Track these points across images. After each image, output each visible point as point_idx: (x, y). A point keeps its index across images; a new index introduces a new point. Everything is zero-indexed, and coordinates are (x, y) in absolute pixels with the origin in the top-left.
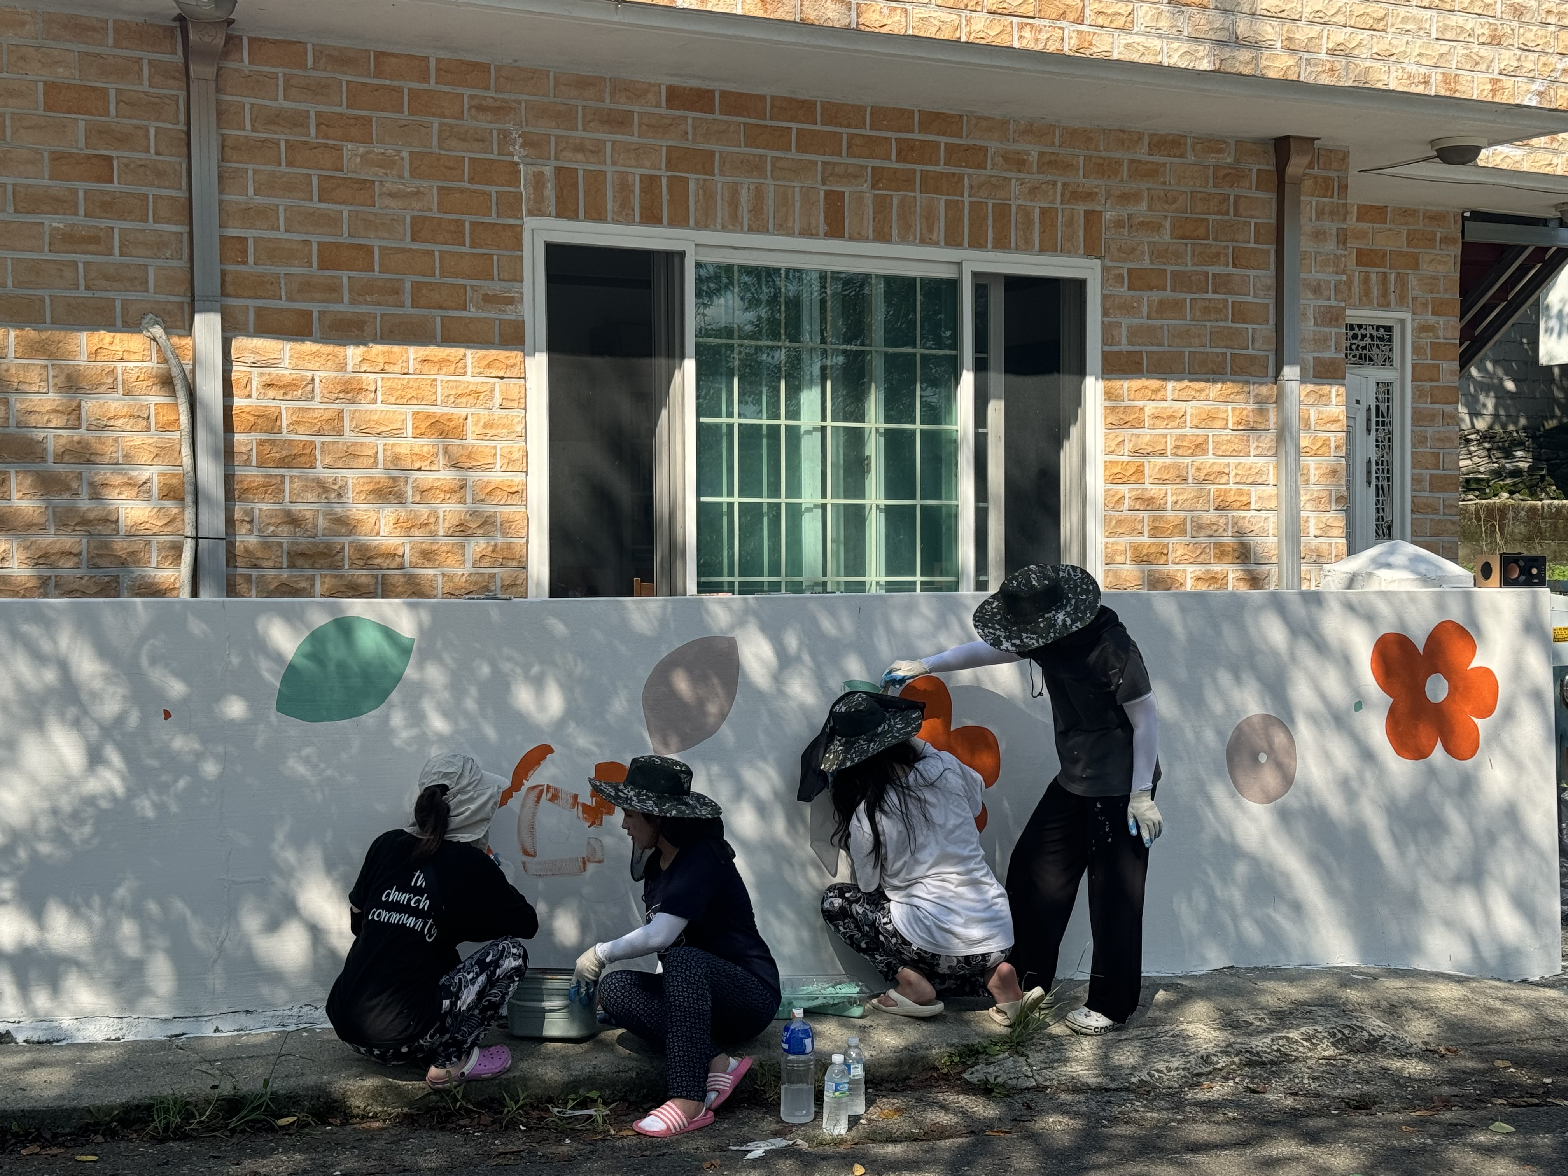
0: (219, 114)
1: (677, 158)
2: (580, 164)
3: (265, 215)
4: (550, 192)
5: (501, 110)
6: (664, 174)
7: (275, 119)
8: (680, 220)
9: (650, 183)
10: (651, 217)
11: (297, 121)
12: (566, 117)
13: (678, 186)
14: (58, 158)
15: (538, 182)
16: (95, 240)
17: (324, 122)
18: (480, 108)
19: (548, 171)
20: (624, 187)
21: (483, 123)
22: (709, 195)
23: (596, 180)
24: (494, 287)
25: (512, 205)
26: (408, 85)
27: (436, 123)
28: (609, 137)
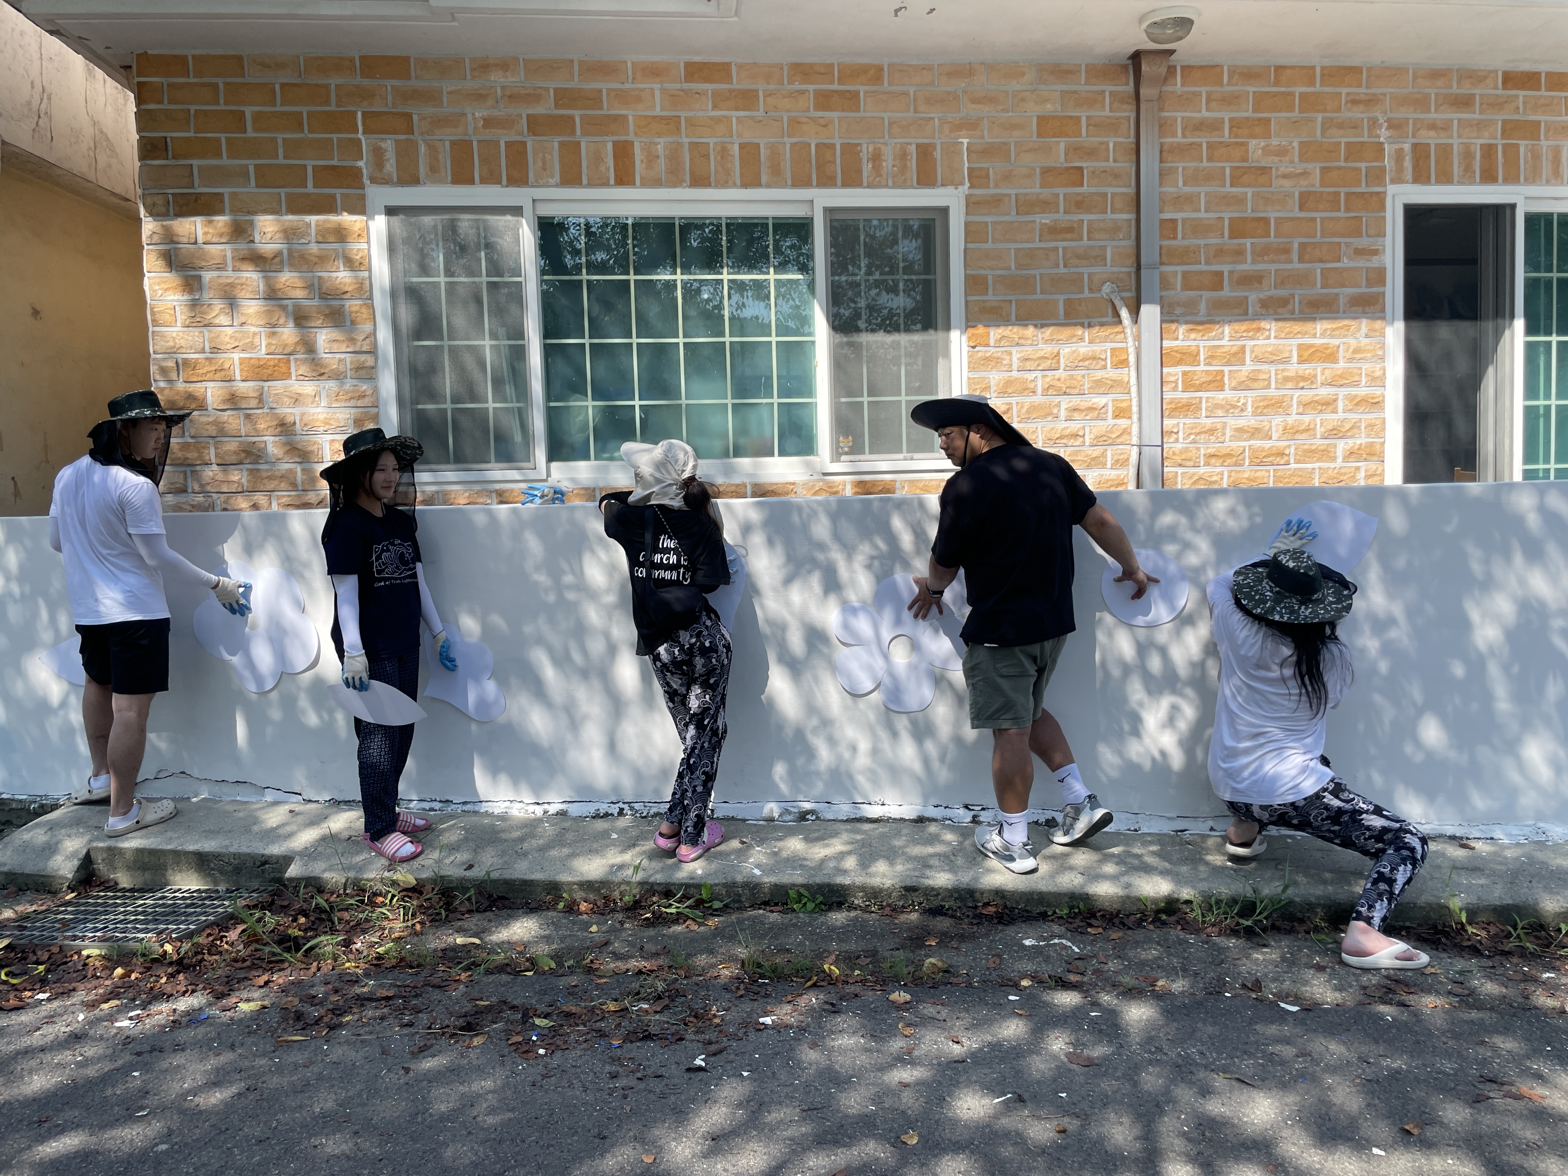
0: (1161, 126)
1: (1510, 129)
2: (1431, 138)
3: (1190, 200)
4: (1408, 163)
5: (1371, 101)
6: (1500, 142)
7: (1200, 126)
8: (1512, 178)
9: (1488, 151)
10: (1489, 177)
11: (1215, 126)
12: (1421, 103)
13: (1511, 152)
14: (1046, 171)
15: (1399, 156)
16: (1070, 230)
17: (1235, 124)
18: (1355, 102)
19: (1407, 147)
20: (1467, 155)
21: (1357, 113)
22: (1536, 156)
23: (1445, 151)
24: (1363, 242)
25: (1377, 175)
26: (1299, 90)
27: (1320, 117)
28: (1455, 116)
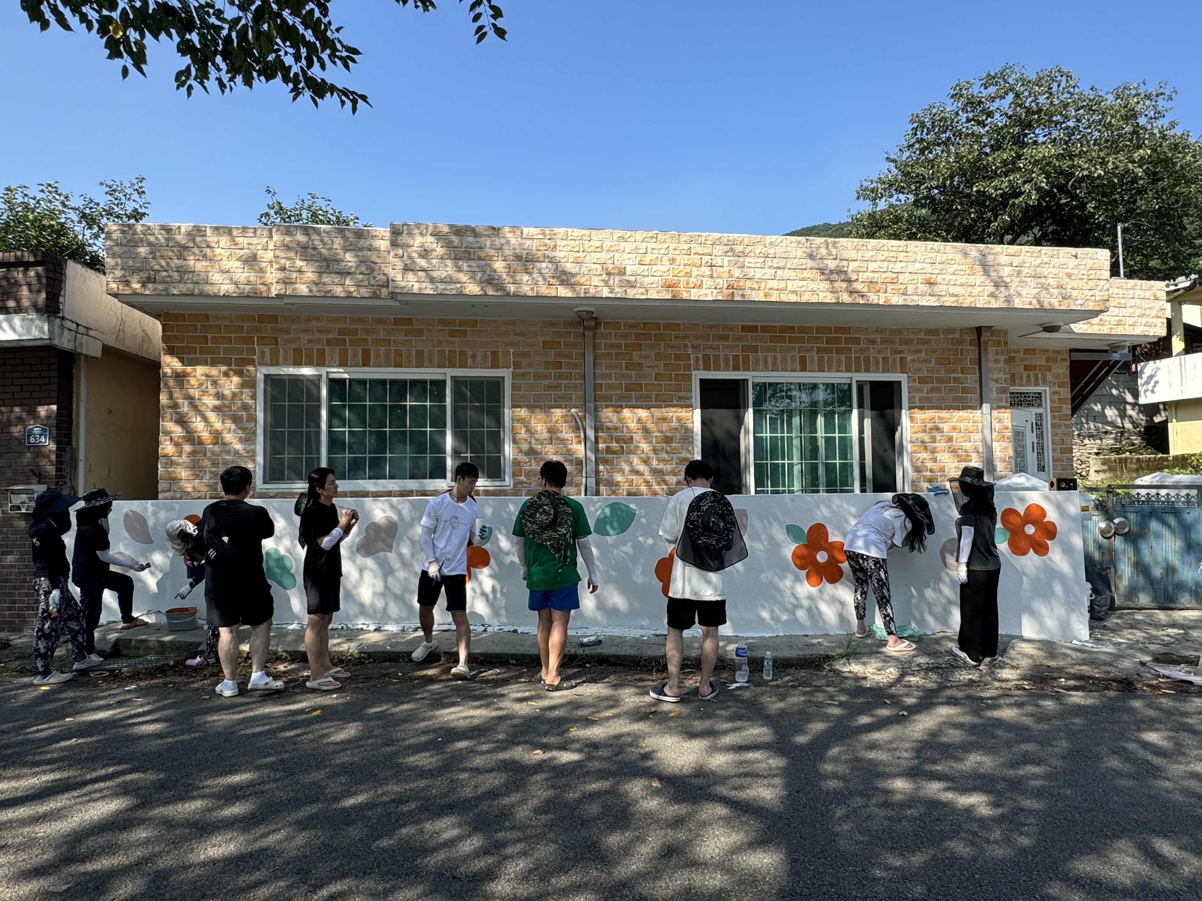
0: (594, 346)
1: (745, 349)
2: (712, 353)
3: (608, 376)
4: (701, 362)
5: (684, 337)
6: (741, 354)
7: (612, 346)
8: (747, 369)
9: (736, 358)
10: (736, 368)
11: (619, 346)
12: (706, 338)
13: (746, 358)
14: (546, 363)
15: (697, 359)
16: (556, 387)
17: (626, 346)
18: (677, 337)
19: (700, 356)
20: (726, 359)
21: (679, 342)
22: (757, 360)
23: (717, 357)
24: (682, 394)
25: (688, 368)
26: (653, 332)
27: (663, 343)
28: (721, 343)
